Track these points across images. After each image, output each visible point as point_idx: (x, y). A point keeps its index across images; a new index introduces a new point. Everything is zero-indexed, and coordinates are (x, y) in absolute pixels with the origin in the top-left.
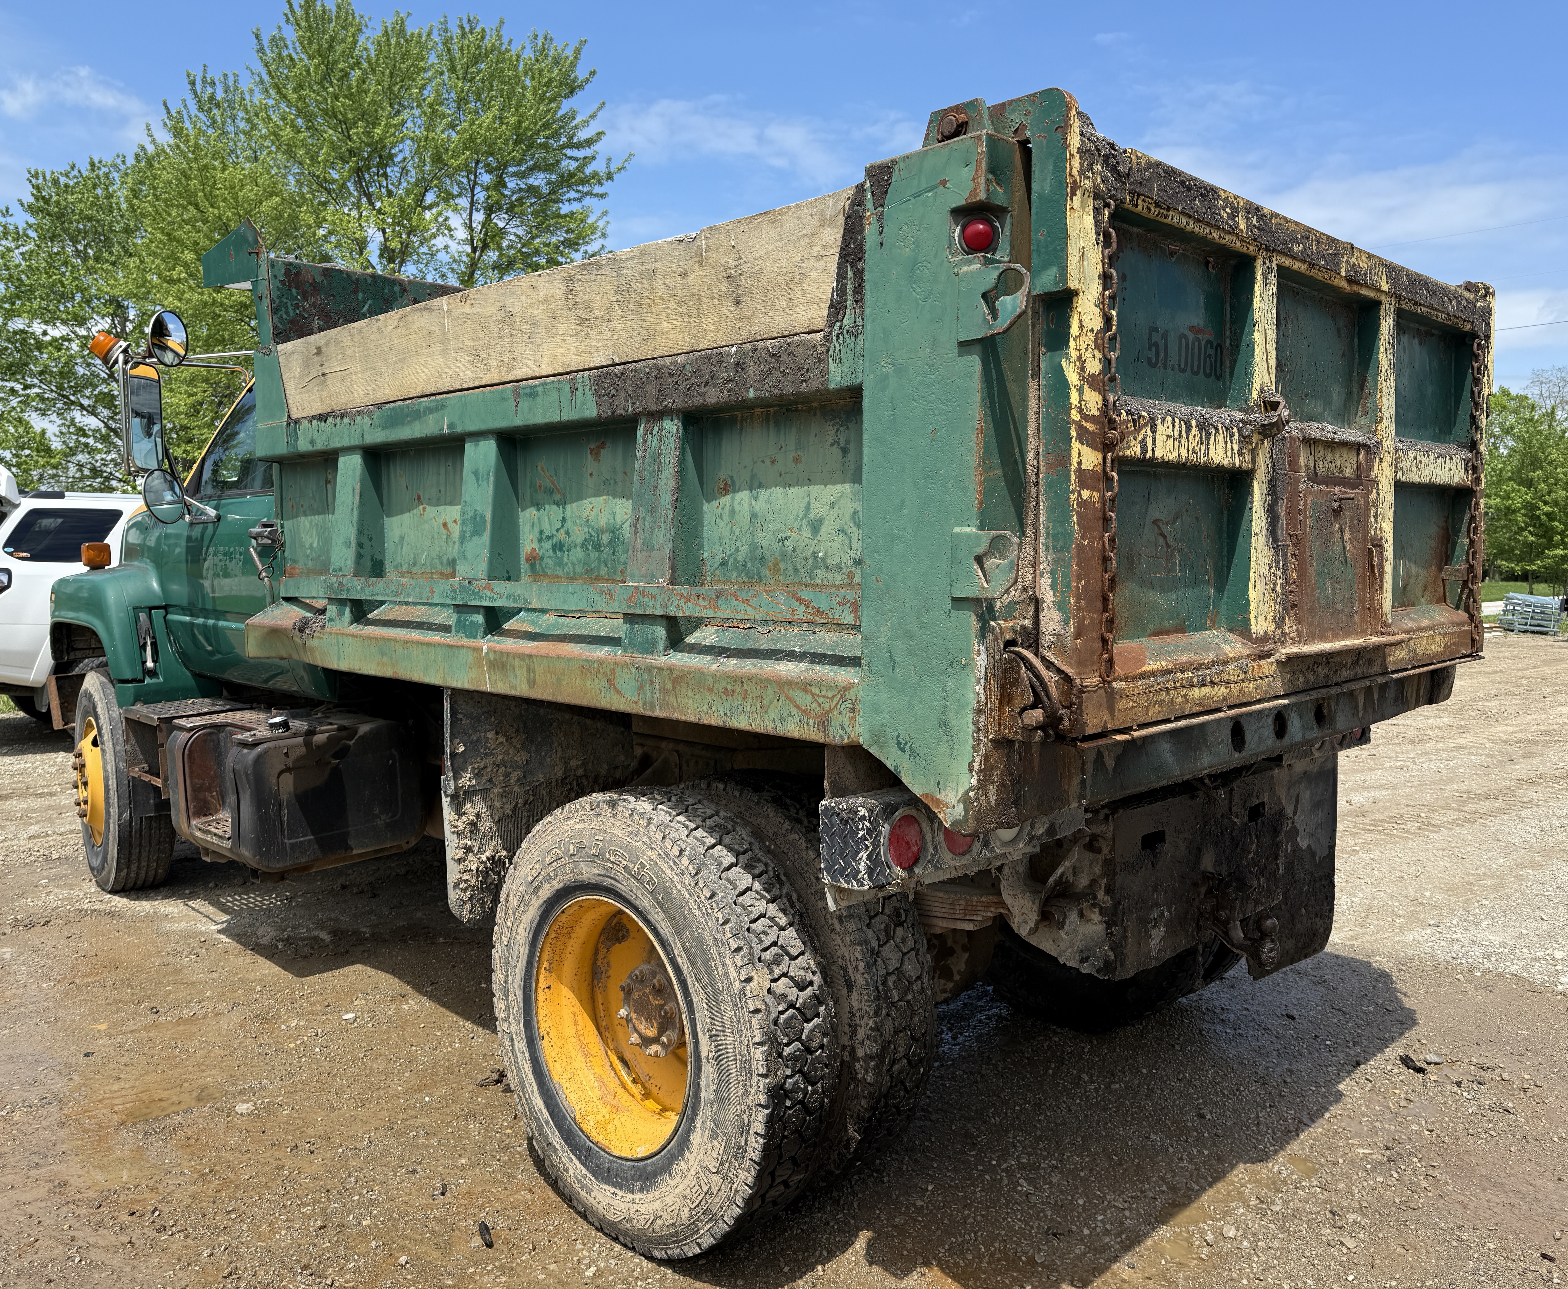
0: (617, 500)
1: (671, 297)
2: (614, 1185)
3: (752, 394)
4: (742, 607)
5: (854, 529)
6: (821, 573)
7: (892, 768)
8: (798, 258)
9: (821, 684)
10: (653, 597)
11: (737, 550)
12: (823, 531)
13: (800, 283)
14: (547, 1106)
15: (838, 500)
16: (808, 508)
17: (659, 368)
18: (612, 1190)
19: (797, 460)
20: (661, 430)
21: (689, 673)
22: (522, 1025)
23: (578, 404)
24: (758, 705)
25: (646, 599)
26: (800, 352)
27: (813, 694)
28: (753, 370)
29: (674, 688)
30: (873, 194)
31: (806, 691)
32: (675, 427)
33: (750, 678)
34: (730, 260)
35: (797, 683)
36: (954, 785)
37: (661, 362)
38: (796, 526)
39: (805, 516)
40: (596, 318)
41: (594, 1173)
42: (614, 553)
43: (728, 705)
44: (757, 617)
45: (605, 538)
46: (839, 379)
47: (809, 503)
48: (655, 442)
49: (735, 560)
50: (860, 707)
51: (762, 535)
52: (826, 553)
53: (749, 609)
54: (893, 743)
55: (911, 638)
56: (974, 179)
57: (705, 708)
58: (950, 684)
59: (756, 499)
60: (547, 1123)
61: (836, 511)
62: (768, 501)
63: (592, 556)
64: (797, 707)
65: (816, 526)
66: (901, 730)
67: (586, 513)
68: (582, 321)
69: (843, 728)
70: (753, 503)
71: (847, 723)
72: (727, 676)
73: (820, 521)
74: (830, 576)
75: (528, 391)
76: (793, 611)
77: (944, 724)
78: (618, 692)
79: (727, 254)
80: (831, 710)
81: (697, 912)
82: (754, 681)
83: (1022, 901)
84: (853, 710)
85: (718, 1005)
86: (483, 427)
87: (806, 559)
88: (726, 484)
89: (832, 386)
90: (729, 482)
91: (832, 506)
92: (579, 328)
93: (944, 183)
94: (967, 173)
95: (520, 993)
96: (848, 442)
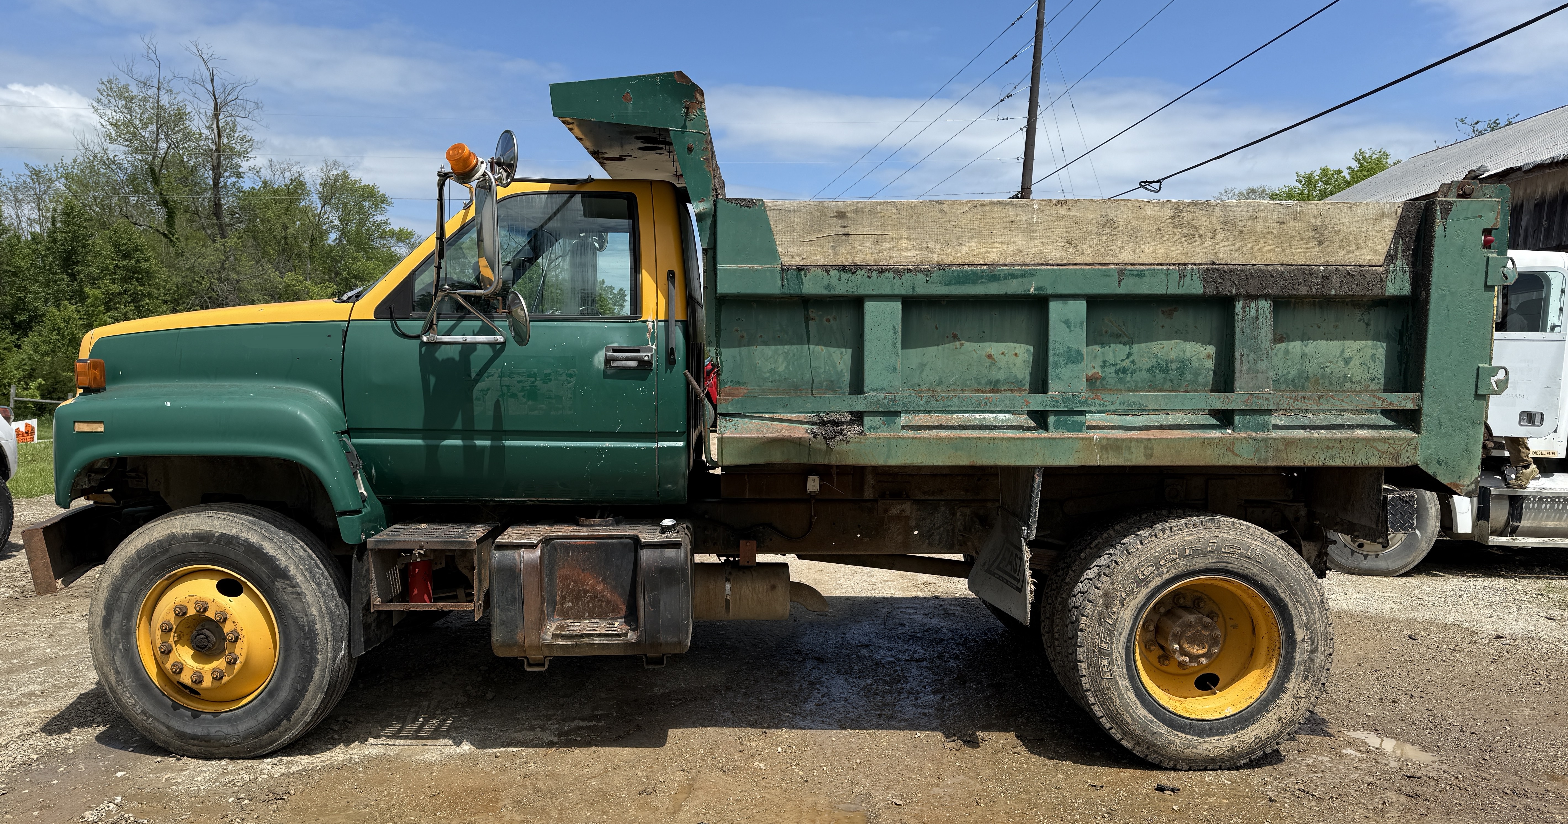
0: (1187, 343)
1: (1269, 233)
2: (1217, 735)
3: (1333, 292)
4: (1338, 403)
5: (1372, 363)
6: (1348, 385)
7: (1432, 474)
8: (1365, 228)
9: (1395, 438)
10: (1267, 399)
11: (1288, 373)
12: (1352, 364)
13: (1365, 241)
14: (1150, 712)
15: (1363, 348)
16: (1343, 352)
17: (1262, 271)
18: (1216, 738)
19: (1336, 327)
20: (1257, 306)
21: (1299, 440)
22: (1125, 671)
23: (1186, 284)
24: (1351, 453)
25: (1261, 401)
26: (1368, 276)
27: (1389, 444)
28: (1335, 280)
29: (1285, 449)
30: (1441, 213)
31: (1385, 443)
32: (1269, 305)
33: (1346, 439)
34: (1319, 221)
35: (1379, 439)
36: (1470, 476)
37: (1264, 268)
38: (1335, 360)
39: (1340, 356)
40: (1201, 235)
41: (1199, 735)
42: (1181, 375)
43: (1328, 454)
44: (1350, 408)
45: (1174, 366)
46: (1393, 291)
47: (1343, 350)
48: (1253, 312)
49: (1286, 378)
50: (1419, 447)
51: (1308, 365)
52: (1352, 375)
53: (1343, 404)
54: (1435, 462)
55: (1452, 414)
56: (1496, 219)
57: (1310, 458)
58: (1471, 432)
59: (1306, 346)
60: (1152, 721)
61: (1361, 353)
62: (1315, 347)
63: (1158, 377)
64: (1379, 451)
65: (1347, 361)
66: (1441, 456)
67: (1155, 350)
68: (1187, 235)
69: (1408, 458)
70: (1304, 348)
71: (1411, 456)
72: (1330, 439)
73: (1351, 359)
74: (1354, 386)
75: (1135, 272)
76: (1374, 404)
77: (1466, 450)
78: (1236, 455)
79: (1315, 217)
80: (1401, 450)
81: (1293, 567)
82: (1349, 440)
83: (1309, 547)
84: (1415, 449)
85: (1312, 611)
86: (1078, 292)
87: (1339, 378)
88: (1282, 337)
89: (1387, 294)
90: (1285, 336)
91: (1359, 351)
92: (1183, 239)
93: (1481, 217)
94: (1492, 215)
95: (1123, 651)
96: (1369, 320)
